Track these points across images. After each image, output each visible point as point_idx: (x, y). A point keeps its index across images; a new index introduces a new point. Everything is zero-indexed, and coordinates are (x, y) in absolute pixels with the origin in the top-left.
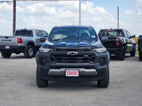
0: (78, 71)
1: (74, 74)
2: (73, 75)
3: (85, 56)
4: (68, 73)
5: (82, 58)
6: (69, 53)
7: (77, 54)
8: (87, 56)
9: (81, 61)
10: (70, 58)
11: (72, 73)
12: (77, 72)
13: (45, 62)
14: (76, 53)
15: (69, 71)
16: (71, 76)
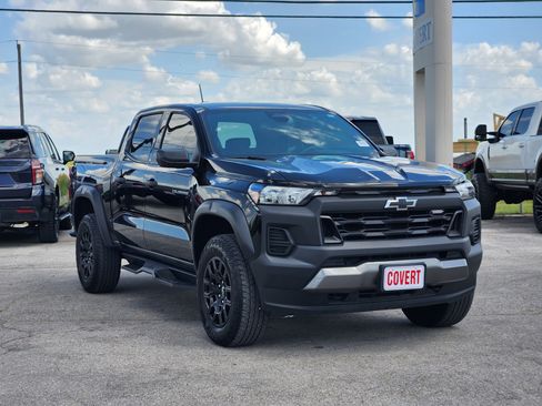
0: (422, 268)
1: (409, 280)
2: (407, 283)
3: (434, 212)
4: (391, 278)
5: (426, 220)
6: (392, 204)
7: (414, 205)
8: (441, 211)
9: (425, 232)
10: (391, 220)
11: (402, 278)
12: (419, 271)
13: (292, 241)
14: (412, 203)
15: (394, 270)
16: (399, 287)
